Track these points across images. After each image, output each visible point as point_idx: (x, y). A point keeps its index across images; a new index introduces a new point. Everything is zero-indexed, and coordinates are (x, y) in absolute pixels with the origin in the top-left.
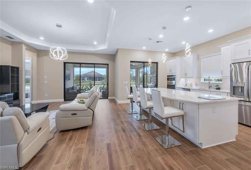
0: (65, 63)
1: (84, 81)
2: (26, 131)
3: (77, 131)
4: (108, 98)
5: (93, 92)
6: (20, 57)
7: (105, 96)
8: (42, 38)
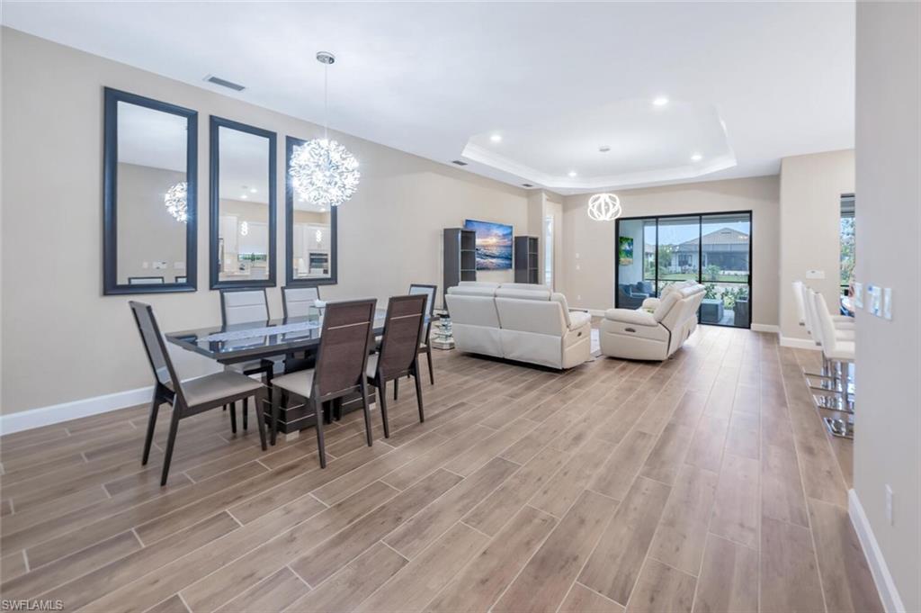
0: (618, 220)
4: (749, 328)
7: (744, 319)
8: (573, 174)
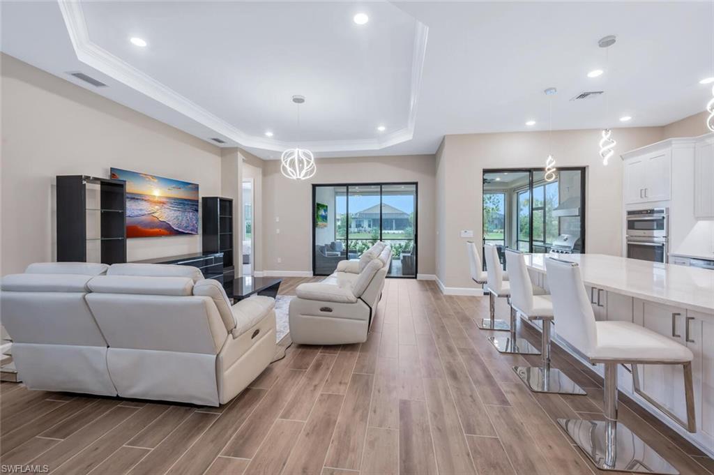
0: (314, 186)
1: (361, 228)
2: (230, 332)
3: (332, 351)
4: (416, 278)
5: (369, 257)
6: (231, 177)
8: (269, 134)
